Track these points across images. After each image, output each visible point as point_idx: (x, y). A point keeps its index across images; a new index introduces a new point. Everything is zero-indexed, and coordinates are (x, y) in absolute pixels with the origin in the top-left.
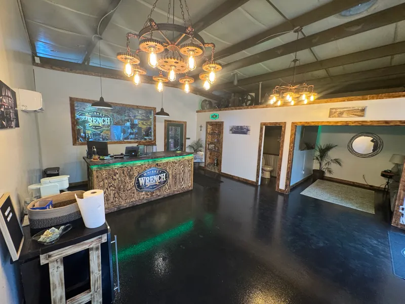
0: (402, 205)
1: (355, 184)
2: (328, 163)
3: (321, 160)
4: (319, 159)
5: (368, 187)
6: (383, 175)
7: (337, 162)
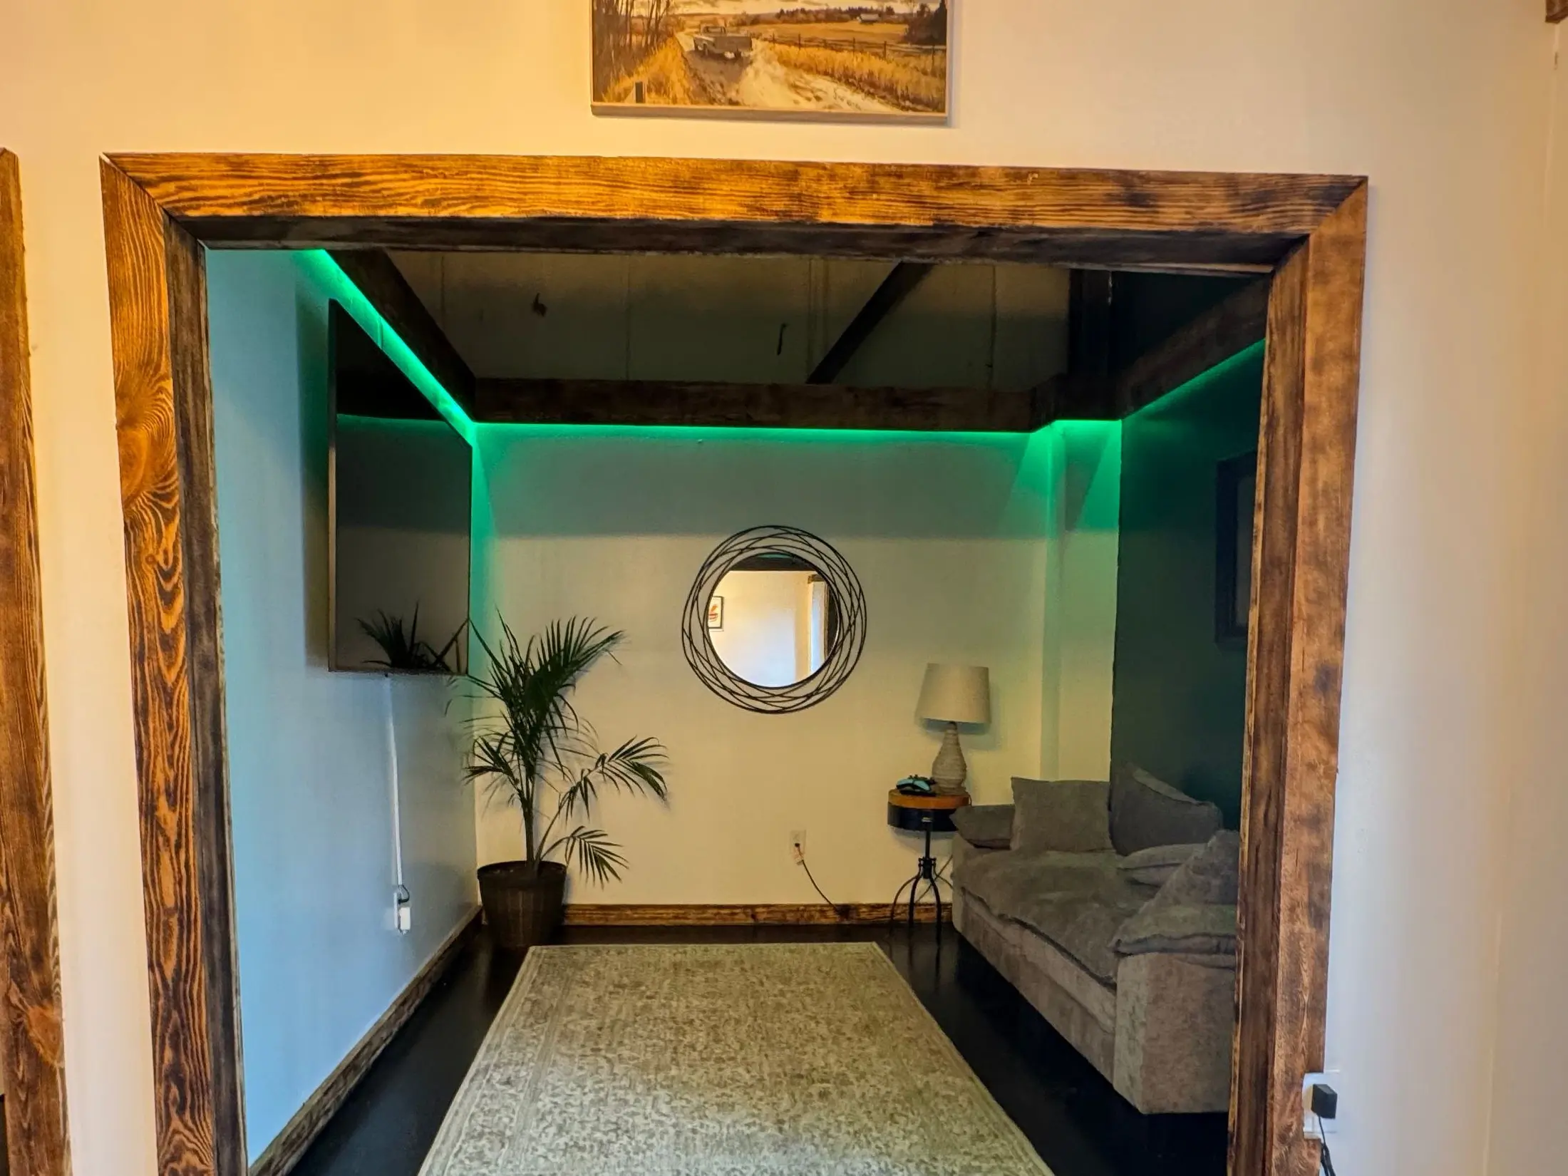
0: (1315, 1066)
1: (762, 916)
2: (581, 790)
3: (531, 772)
4: (515, 762)
5: (832, 918)
6: (902, 819)
7: (640, 770)
